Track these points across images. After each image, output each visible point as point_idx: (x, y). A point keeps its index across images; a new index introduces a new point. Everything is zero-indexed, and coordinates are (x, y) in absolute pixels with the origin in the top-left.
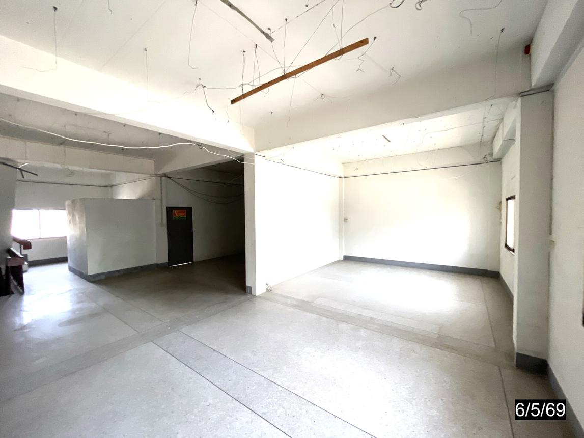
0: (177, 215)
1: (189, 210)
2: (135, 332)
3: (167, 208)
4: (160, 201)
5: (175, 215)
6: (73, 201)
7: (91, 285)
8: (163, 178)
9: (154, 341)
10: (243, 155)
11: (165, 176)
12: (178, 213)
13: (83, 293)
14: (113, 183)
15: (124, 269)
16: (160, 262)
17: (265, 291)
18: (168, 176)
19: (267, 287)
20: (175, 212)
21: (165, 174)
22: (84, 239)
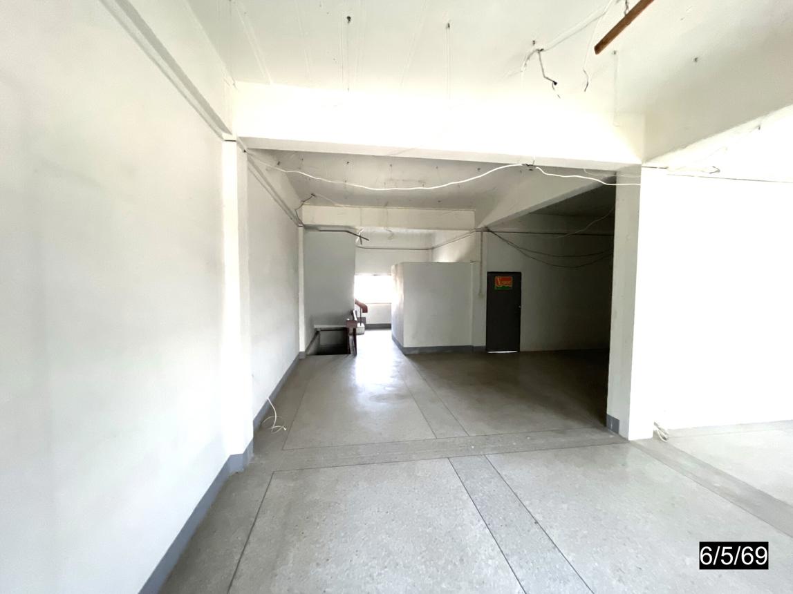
0: (500, 283)
1: (517, 276)
2: (432, 437)
3: (488, 273)
4: (479, 263)
5: (498, 284)
6: (396, 266)
7: (405, 358)
8: (484, 233)
9: (451, 460)
10: (615, 173)
11: (487, 229)
12: (501, 280)
13: (396, 366)
14: (433, 245)
15: (436, 347)
16: (475, 345)
17: (651, 436)
18: (491, 229)
19: (656, 429)
20: (498, 279)
21: (486, 227)
22: (402, 306)
